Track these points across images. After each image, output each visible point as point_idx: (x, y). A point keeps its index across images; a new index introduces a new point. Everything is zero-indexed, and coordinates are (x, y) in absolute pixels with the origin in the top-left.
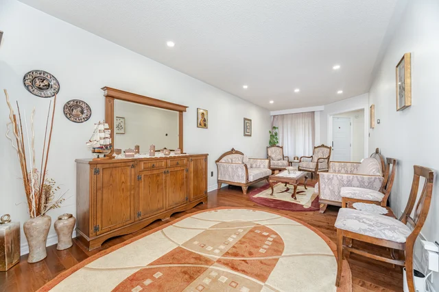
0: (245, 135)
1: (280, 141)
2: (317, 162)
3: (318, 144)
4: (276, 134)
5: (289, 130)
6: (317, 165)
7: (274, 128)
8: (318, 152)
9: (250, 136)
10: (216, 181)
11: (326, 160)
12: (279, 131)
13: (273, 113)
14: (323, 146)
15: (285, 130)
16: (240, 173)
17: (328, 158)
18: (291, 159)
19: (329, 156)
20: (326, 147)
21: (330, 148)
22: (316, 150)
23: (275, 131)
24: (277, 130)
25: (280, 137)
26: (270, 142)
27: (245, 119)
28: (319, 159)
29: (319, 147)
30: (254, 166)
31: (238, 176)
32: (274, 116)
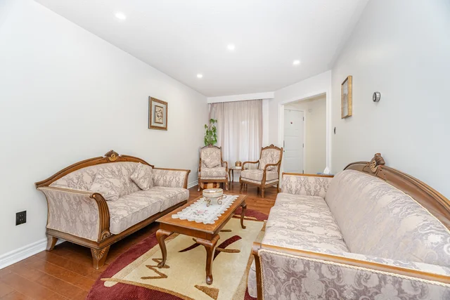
0: (151, 127)
1: (219, 139)
2: (265, 171)
3: (266, 143)
4: (214, 130)
5: (231, 125)
6: (265, 175)
7: (212, 121)
8: (266, 155)
9: (165, 129)
10: (45, 231)
11: (277, 167)
12: (219, 126)
13: (211, 100)
14: (272, 146)
15: (226, 125)
16: (87, 216)
17: (279, 164)
18: (232, 165)
19: (280, 161)
20: (276, 148)
21: (281, 150)
22: (264, 152)
23: (213, 125)
24: (215, 125)
25: (219, 133)
26: (206, 141)
27: (151, 99)
28: (267, 166)
29: (267, 148)
30: (161, 182)
31: (84, 223)
32: (213, 104)
